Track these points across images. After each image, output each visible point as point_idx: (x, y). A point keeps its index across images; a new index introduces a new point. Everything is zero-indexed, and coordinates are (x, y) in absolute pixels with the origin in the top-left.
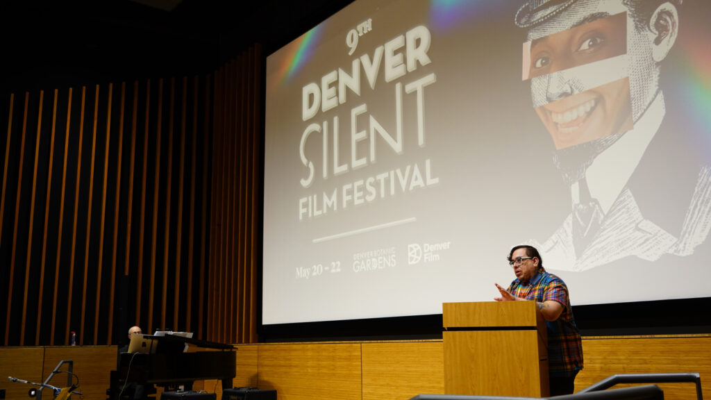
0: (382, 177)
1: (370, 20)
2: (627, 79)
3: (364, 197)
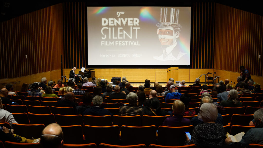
0: (127, 42)
1: (124, 12)
2: (172, 39)
3: (122, 44)
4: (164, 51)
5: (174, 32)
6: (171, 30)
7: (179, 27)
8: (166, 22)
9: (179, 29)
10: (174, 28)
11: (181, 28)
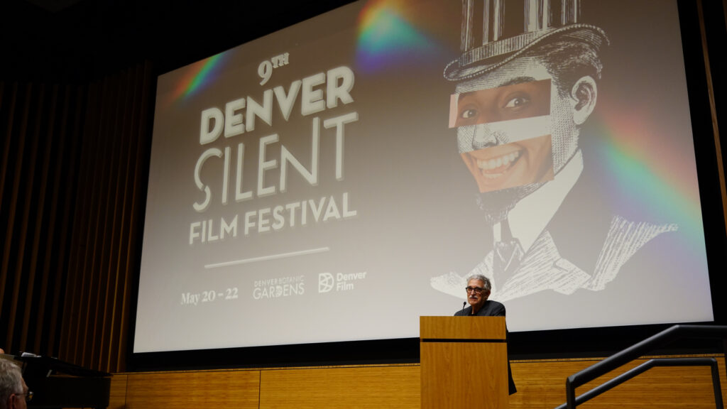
0: (292, 207)
1: (287, 55)
2: (549, 137)
3: (270, 224)
4: (497, 228)
5: (554, 89)
6: (538, 78)
7: (592, 47)
8: (500, 39)
9: (589, 55)
10: (554, 61)
11: (603, 54)
